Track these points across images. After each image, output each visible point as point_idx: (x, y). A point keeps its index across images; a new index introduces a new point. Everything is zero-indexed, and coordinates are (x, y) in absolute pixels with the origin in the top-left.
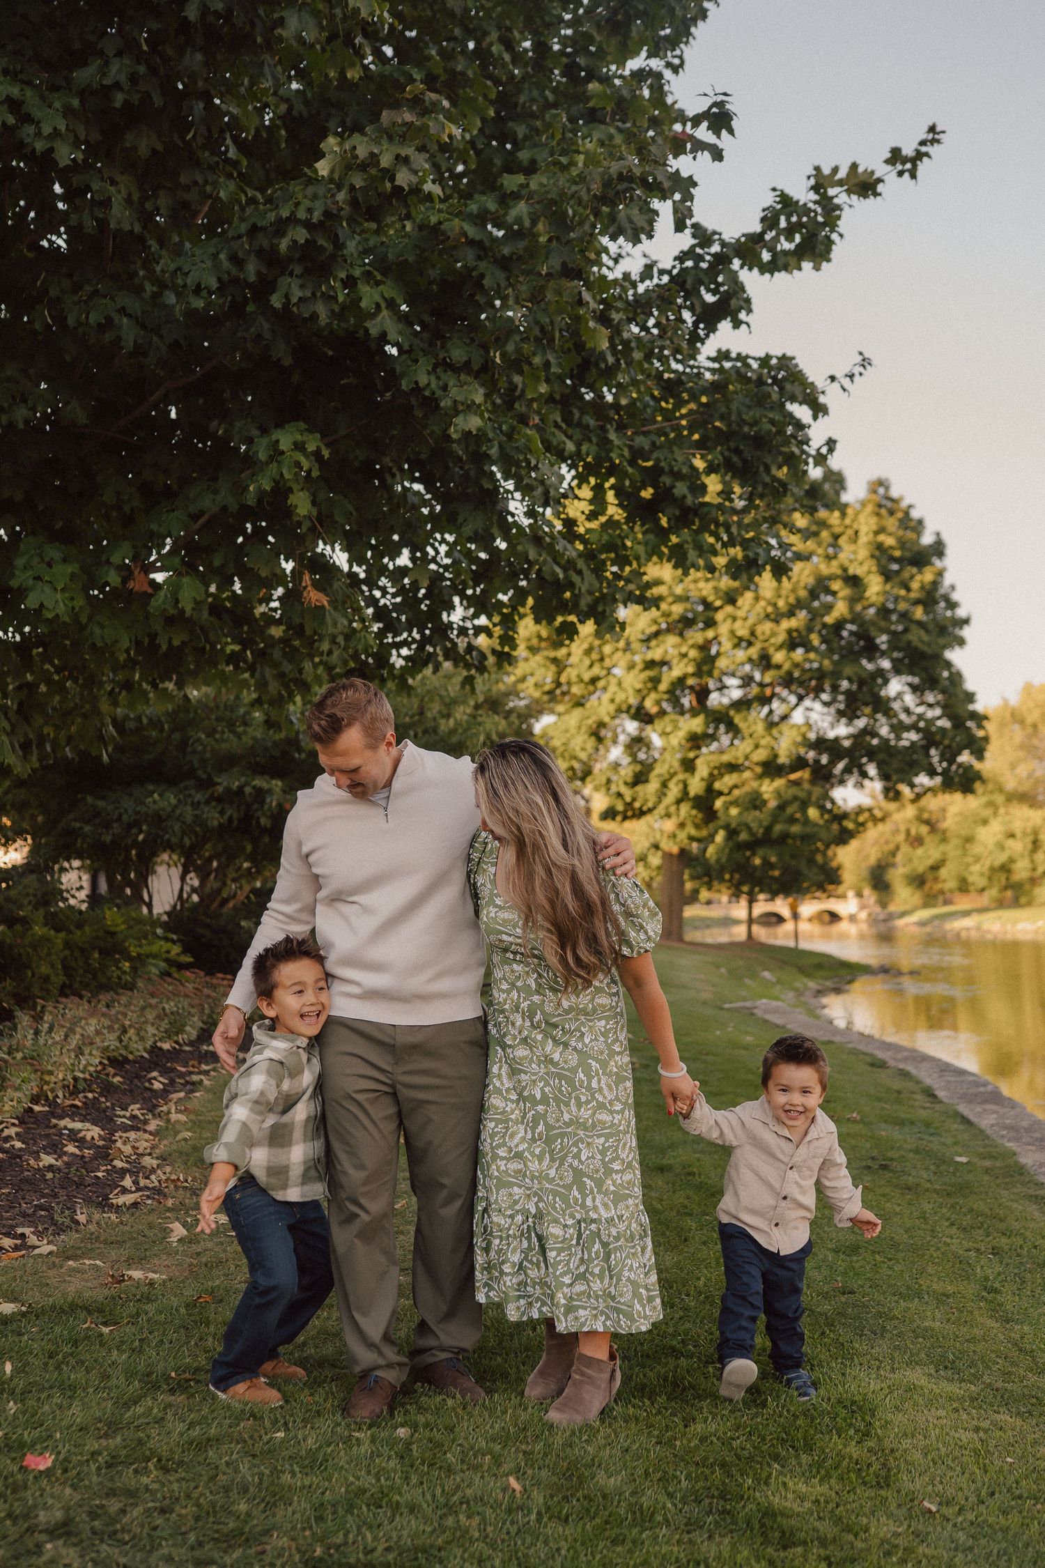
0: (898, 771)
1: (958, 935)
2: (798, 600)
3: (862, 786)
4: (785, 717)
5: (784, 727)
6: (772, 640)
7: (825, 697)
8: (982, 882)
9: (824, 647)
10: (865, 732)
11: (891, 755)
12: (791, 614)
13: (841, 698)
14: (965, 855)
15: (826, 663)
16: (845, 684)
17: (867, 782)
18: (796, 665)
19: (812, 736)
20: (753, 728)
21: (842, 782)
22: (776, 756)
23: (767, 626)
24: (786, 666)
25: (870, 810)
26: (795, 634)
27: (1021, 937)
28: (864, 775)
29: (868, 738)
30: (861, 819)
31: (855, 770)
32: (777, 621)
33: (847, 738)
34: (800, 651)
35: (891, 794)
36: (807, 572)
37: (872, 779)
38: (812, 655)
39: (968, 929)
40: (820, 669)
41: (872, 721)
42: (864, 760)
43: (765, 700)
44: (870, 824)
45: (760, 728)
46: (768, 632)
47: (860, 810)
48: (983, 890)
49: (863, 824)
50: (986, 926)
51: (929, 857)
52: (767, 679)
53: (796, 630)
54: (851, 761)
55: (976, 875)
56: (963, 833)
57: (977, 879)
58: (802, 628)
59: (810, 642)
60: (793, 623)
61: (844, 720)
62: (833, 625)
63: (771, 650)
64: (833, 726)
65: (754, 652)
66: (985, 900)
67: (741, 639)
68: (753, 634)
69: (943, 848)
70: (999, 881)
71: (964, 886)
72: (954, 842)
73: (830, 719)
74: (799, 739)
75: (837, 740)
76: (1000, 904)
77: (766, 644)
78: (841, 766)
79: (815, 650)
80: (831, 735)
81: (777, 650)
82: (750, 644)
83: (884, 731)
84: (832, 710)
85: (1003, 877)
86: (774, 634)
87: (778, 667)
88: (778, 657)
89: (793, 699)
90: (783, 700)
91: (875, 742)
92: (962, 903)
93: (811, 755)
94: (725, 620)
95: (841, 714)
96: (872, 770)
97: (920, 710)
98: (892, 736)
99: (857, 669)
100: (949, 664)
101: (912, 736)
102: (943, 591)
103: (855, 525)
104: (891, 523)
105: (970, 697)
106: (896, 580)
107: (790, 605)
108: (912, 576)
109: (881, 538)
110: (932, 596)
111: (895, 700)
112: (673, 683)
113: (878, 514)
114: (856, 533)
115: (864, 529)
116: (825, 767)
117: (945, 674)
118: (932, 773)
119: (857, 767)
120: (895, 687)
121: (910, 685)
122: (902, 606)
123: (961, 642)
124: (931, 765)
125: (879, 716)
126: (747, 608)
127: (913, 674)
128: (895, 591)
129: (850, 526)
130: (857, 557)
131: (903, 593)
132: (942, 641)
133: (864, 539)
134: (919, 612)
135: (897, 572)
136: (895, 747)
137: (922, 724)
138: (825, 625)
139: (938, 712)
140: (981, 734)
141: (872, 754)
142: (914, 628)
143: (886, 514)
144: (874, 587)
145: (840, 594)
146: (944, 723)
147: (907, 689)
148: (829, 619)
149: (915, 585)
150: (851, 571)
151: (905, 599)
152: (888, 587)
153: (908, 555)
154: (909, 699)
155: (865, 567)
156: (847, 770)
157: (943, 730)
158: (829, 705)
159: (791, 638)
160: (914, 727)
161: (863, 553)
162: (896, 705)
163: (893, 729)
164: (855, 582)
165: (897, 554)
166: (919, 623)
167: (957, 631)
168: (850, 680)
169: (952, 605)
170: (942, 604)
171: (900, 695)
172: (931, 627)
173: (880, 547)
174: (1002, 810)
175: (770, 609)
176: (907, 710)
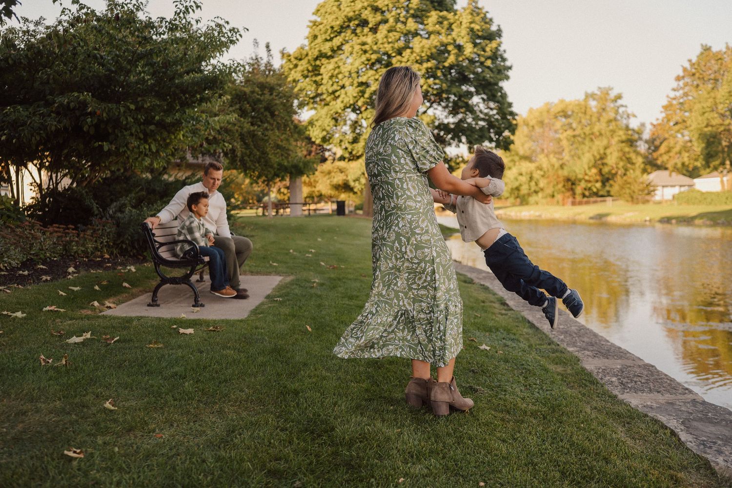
0: (476, 139)
2: (432, 54)
3: (458, 146)
4: (424, 113)
5: (424, 117)
7: (443, 104)
9: (442, 77)
10: (461, 121)
11: (473, 132)
12: (428, 61)
13: (450, 105)
15: (444, 85)
16: (453, 97)
17: (461, 145)
18: (430, 86)
19: (437, 124)
21: (450, 144)
23: (416, 66)
24: (425, 86)
25: (461, 157)
26: (430, 70)
28: (460, 141)
29: (462, 124)
30: (458, 161)
31: (456, 140)
32: (421, 63)
33: (453, 124)
34: (432, 79)
36: (436, 40)
37: (463, 143)
38: (437, 81)
40: (441, 88)
41: (464, 116)
42: (460, 134)
44: (461, 164)
47: (457, 157)
49: (458, 164)
53: (431, 68)
54: (454, 134)
58: (434, 67)
59: (437, 75)
60: (429, 65)
61: (452, 115)
62: (448, 67)
64: (446, 117)
73: (445, 114)
74: (430, 122)
75: (448, 123)
78: (450, 136)
79: (439, 79)
80: (446, 121)
83: (469, 120)
84: (447, 110)
89: (428, 104)
91: (466, 125)
93: (435, 131)
95: (450, 113)
96: (464, 139)
97: (486, 111)
98: (474, 123)
99: (459, 90)
100: (501, 88)
101: (482, 123)
102: (499, 53)
103: (461, 20)
104: (478, 19)
105: (510, 105)
106: (479, 47)
107: (428, 56)
108: (487, 45)
109: (473, 25)
110: (496, 56)
111: (475, 106)
112: (371, 94)
113: (472, 14)
114: (461, 23)
115: (464, 21)
116: (442, 137)
117: (499, 94)
118: (491, 140)
119: (456, 137)
120: (476, 100)
121: (483, 99)
122: (483, 59)
123: (507, 78)
124: (490, 137)
125: (468, 113)
126: (407, 57)
127: (484, 93)
128: (479, 52)
129: (458, 20)
130: (461, 35)
131: (482, 53)
132: (499, 77)
133: (464, 25)
134: (489, 63)
135: (480, 43)
136: (475, 128)
137: (487, 118)
138: (444, 67)
139: (495, 112)
140: (514, 122)
141: (464, 131)
142: (487, 70)
143: (475, 15)
144: (469, 49)
145: (453, 52)
146: (497, 117)
147: (481, 101)
148: (446, 64)
149: (488, 49)
150: (457, 42)
151: (483, 56)
152: (475, 50)
153: (485, 34)
154: (482, 106)
155: (465, 40)
156: (453, 138)
157: (497, 119)
158: (445, 108)
159: (428, 72)
160: (483, 120)
161: (464, 32)
162: (476, 108)
163: (474, 119)
164: (460, 48)
165: (480, 34)
166: (488, 67)
167: (506, 72)
168: (455, 96)
169: (504, 60)
170: (500, 59)
171: (478, 103)
172: (494, 70)
173: (472, 30)
174: (517, 163)
175: (418, 58)
176: (481, 112)
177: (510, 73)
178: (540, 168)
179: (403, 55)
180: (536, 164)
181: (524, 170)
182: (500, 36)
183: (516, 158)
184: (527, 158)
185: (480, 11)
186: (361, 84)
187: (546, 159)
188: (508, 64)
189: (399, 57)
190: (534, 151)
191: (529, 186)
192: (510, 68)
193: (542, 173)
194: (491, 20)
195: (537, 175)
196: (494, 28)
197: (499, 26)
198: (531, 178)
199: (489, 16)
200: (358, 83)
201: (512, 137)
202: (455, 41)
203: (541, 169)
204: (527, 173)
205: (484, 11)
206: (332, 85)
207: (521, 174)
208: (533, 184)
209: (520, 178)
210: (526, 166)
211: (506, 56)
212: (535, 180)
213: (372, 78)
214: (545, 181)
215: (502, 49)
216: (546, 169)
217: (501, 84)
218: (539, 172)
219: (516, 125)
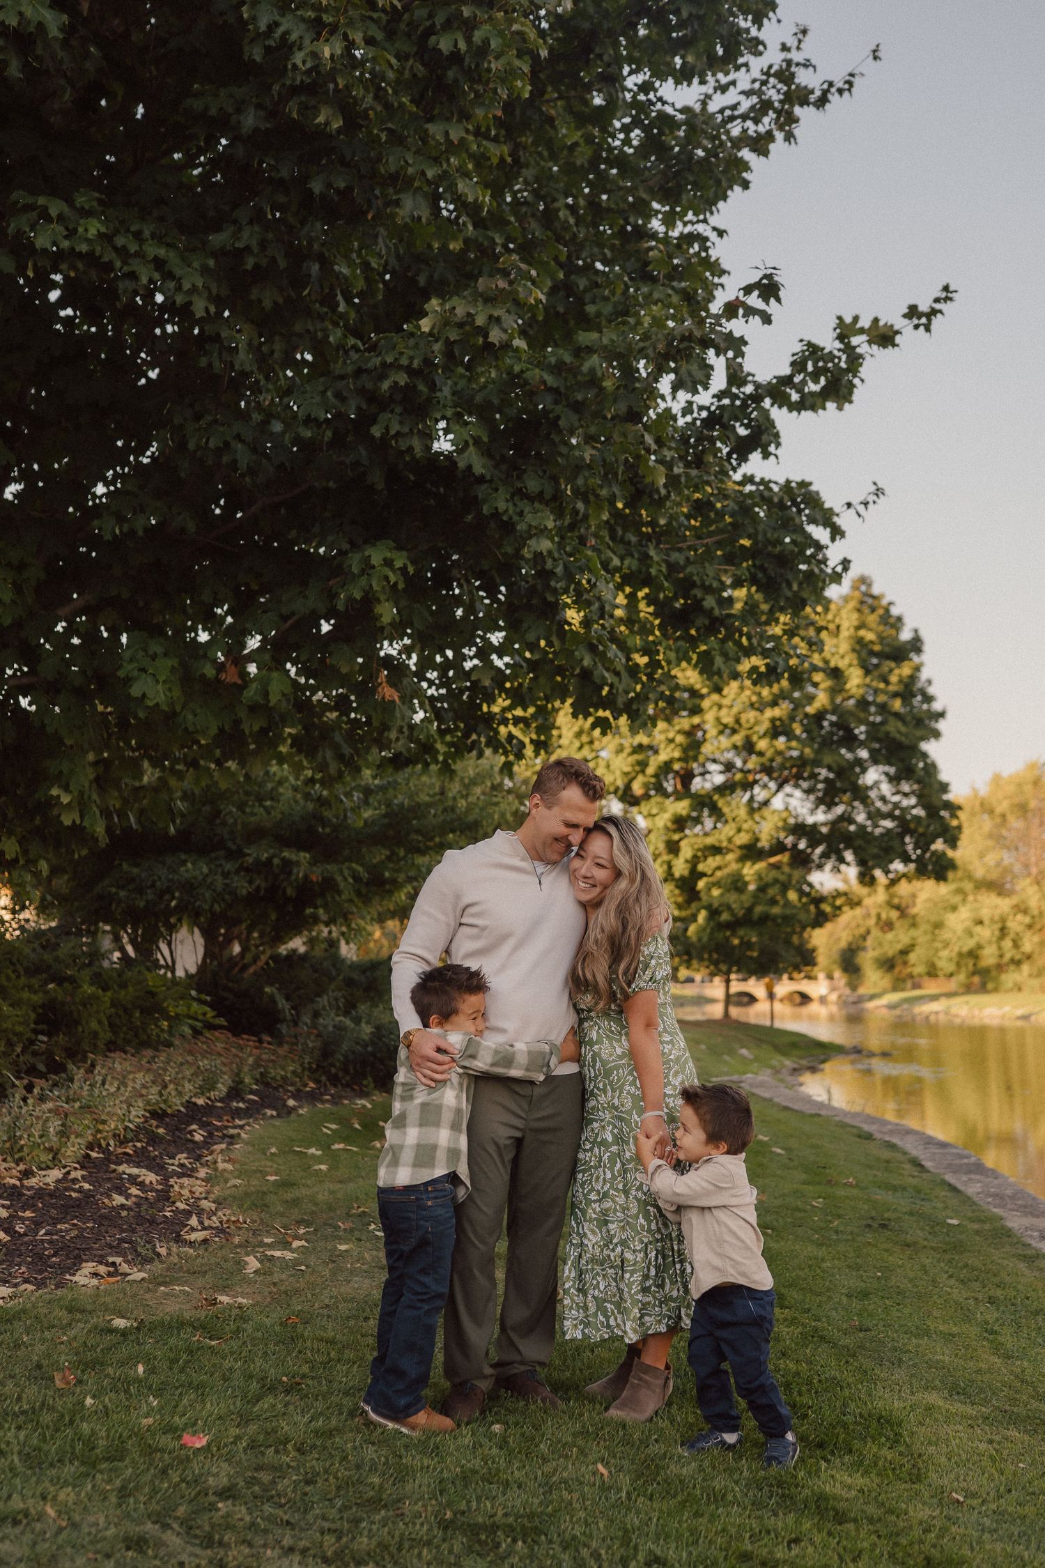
0: (876, 857)
1: (927, 1018)
2: (782, 690)
3: (839, 871)
4: (766, 803)
5: (765, 812)
6: (756, 728)
7: (805, 784)
8: (951, 967)
9: (804, 736)
10: (843, 818)
11: (868, 842)
12: (774, 704)
13: (820, 786)
14: (934, 940)
15: (807, 751)
16: (824, 773)
17: (843, 867)
18: (780, 753)
19: (792, 821)
20: (736, 812)
21: (820, 867)
22: (757, 840)
23: (751, 715)
24: (769, 754)
25: (846, 894)
26: (778, 723)
27: (987, 1021)
28: (842, 860)
29: (845, 824)
30: (838, 902)
31: (834, 857)
32: (761, 710)
33: (825, 824)
34: (782, 739)
35: (867, 879)
37: (848, 864)
38: (794, 744)
39: (937, 1013)
40: (801, 757)
41: (849, 809)
42: (842, 846)
43: (748, 786)
44: (845, 909)
45: (743, 812)
46: (752, 721)
47: (838, 894)
48: (951, 975)
49: (839, 908)
50: (954, 1011)
51: (899, 942)
52: (750, 766)
53: (780, 719)
54: (829, 846)
55: (945, 961)
56: (933, 918)
57: (944, 964)
58: (785, 718)
59: (793, 731)
60: (777, 712)
61: (822, 807)
62: (814, 715)
63: (755, 738)
64: (812, 812)
65: (738, 739)
66: (953, 985)
67: (726, 726)
68: (738, 721)
69: (913, 932)
70: (966, 965)
71: (932, 972)
72: (924, 927)
73: (809, 805)
74: (780, 824)
75: (815, 825)
76: (968, 989)
77: (750, 732)
78: (819, 850)
79: (797, 738)
80: (810, 820)
81: (760, 738)
82: (734, 731)
83: (861, 818)
84: (812, 797)
85: (971, 963)
86: (757, 723)
87: (761, 754)
88: (762, 745)
89: (773, 785)
90: (765, 786)
91: (852, 828)
92: (931, 988)
93: (789, 841)
94: (711, 708)
95: (819, 802)
96: (849, 856)
97: (896, 798)
98: (869, 823)
99: (837, 758)
100: (925, 755)
101: (888, 824)
102: (919, 685)
103: (837, 620)
104: (872, 619)
105: (944, 787)
106: (876, 673)
107: (774, 695)
108: (891, 671)
109: (862, 633)
110: (909, 689)
111: (871, 788)
112: (660, 767)
113: (859, 610)
114: (838, 627)
115: (845, 625)
116: (803, 851)
117: (921, 765)
118: (906, 859)
119: (834, 852)
120: (872, 775)
121: (887, 774)
122: (881, 698)
123: (937, 734)
124: (906, 852)
125: (856, 804)
126: (732, 696)
127: (890, 764)
128: (874, 684)
129: (833, 621)
130: (838, 650)
131: (882, 685)
132: (918, 733)
133: (845, 633)
134: (897, 705)
135: (877, 666)
136: (872, 833)
137: (897, 812)
138: (806, 715)
139: (913, 801)
140: (955, 823)
141: (849, 840)
142: (892, 720)
143: (867, 611)
144: (855, 680)
145: (822, 686)
146: (919, 812)
147: (883, 777)
148: (810, 710)
149: (894, 679)
150: (832, 664)
151: (884, 692)
152: (868, 680)
153: (887, 649)
154: (886, 788)
155: (846, 661)
156: (825, 855)
157: (917, 818)
158: (808, 792)
159: (774, 727)
160: (890, 815)
161: (844, 647)
162: (873, 794)
163: (870, 817)
164: (836, 674)
165: (877, 648)
166: (897, 715)
167: (933, 724)
168: (830, 769)
169: (928, 699)
170: (919, 698)
171: (876, 784)
172: (909, 718)
173: (860, 641)
174: (971, 898)
175: (754, 699)
176: (883, 799)
177: (941, 725)
178: (1022, 909)
179: (725, 692)
180: (1014, 900)
181: (985, 913)
182: (919, 651)
183: (968, 886)
184: (995, 886)
185: (876, 603)
186: (639, 748)
187: (1036, 888)
188: (937, 706)
189: (715, 697)
190: (1007, 870)
191: (1000, 948)
192: (942, 715)
193: (1027, 920)
194: (899, 619)
195: (1016, 923)
196: (905, 635)
197: (916, 631)
198: (1003, 931)
199: (895, 611)
200: (632, 746)
201: (950, 853)
202: (826, 662)
203: (1025, 911)
204: (992, 920)
205: (884, 602)
206: (580, 748)
207: (981, 922)
208: (1007, 944)
209: (978, 929)
210: (992, 905)
211: (931, 690)
212: (1012, 935)
213: (662, 737)
214: (1036, 939)
215: (924, 675)
216: (1036, 912)
217: (926, 746)
218: (1019, 917)
219: (959, 828)
